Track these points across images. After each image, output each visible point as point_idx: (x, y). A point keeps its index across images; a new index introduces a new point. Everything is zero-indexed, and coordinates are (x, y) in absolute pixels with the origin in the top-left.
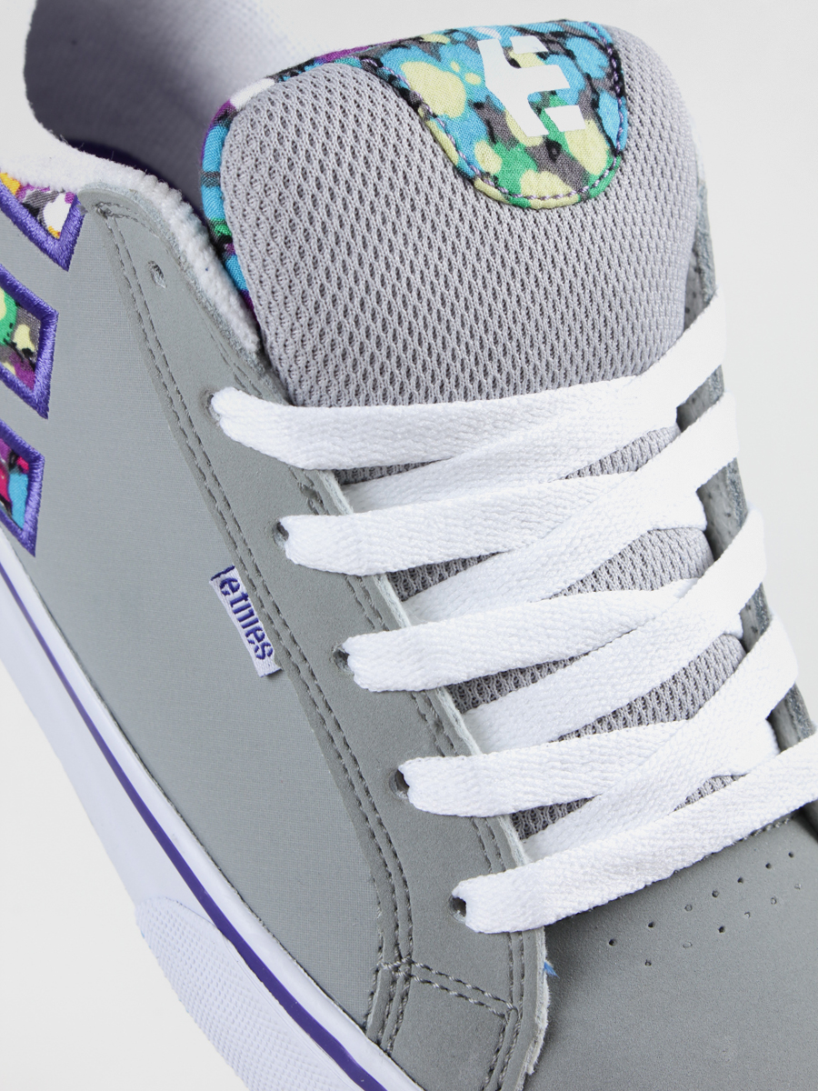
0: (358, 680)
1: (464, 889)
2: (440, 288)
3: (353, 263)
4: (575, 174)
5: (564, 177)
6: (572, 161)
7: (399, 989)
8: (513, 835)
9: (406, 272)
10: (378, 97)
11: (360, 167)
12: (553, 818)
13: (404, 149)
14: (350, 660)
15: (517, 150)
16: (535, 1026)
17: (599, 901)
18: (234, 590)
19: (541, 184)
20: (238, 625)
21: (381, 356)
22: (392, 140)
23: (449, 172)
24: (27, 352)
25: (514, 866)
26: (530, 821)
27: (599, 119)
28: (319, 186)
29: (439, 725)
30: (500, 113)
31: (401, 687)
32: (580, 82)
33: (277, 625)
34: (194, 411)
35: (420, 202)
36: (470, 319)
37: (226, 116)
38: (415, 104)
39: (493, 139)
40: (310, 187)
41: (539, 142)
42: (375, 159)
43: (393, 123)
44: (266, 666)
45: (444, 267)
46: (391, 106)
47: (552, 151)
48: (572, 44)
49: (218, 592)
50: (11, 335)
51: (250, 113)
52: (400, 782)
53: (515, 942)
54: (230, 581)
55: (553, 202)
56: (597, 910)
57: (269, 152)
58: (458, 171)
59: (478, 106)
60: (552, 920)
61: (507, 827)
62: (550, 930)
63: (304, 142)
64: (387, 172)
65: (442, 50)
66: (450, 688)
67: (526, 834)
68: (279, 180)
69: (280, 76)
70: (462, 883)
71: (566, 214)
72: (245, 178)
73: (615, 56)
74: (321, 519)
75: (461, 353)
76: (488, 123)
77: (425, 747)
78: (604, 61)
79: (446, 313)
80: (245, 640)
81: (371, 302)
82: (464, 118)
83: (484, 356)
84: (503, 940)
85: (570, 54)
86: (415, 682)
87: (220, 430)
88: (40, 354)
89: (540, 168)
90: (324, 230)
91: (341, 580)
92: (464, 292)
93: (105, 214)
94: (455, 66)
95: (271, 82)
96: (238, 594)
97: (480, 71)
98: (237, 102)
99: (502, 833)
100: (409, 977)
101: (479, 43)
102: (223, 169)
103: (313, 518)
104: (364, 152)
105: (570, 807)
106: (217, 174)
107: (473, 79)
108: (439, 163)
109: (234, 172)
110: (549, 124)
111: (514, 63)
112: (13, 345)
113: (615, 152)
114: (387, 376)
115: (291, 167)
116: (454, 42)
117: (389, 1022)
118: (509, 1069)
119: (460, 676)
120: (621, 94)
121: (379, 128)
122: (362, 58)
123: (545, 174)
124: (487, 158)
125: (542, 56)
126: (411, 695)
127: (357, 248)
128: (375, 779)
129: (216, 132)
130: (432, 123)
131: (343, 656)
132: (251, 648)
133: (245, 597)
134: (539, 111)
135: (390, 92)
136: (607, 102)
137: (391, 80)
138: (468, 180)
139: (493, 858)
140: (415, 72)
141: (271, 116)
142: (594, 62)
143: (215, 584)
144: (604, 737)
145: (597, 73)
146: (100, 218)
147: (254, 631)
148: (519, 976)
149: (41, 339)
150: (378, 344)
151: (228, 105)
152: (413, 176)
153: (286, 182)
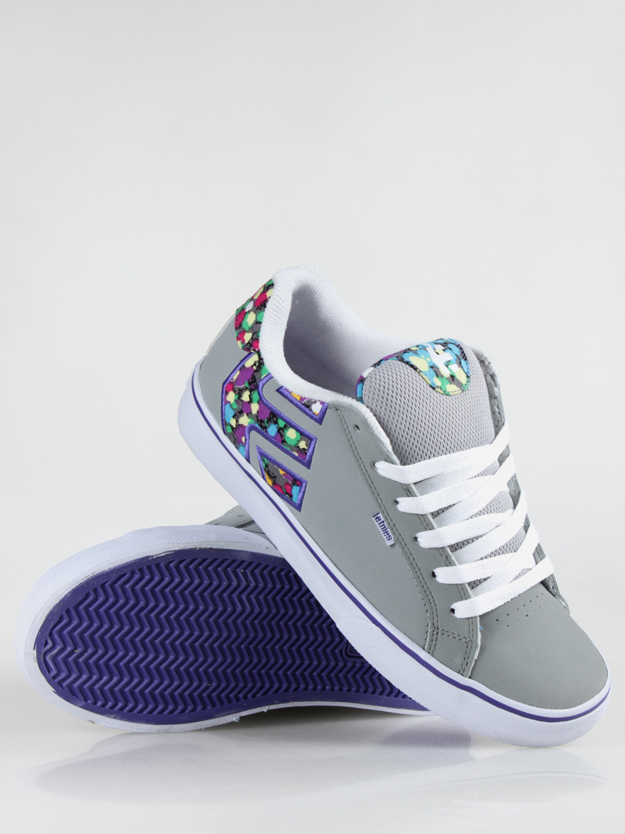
0: (421, 545)
1: (454, 606)
2: (431, 420)
3: (405, 417)
4: (460, 385)
5: (456, 385)
6: (458, 380)
7: (435, 636)
8: (469, 589)
9: (420, 417)
10: (405, 368)
11: (403, 389)
12: (480, 583)
13: (415, 382)
14: (418, 540)
15: (444, 379)
16: (477, 645)
17: (493, 608)
18: (380, 520)
19: (451, 388)
20: (381, 531)
21: (415, 443)
22: (411, 380)
23: (428, 387)
24: (304, 449)
25: (470, 598)
26: (474, 584)
27: (462, 367)
28: (392, 397)
29: (447, 558)
30: (438, 369)
31: (435, 547)
32: (456, 357)
33: (394, 530)
34: (368, 467)
35: (422, 397)
36: (440, 429)
37: (362, 380)
38: (416, 369)
39: (437, 376)
40: (390, 397)
41: (449, 376)
42: (407, 386)
43: (410, 375)
44: (389, 543)
45: (431, 415)
46: (409, 371)
47: (452, 378)
48: (450, 346)
49: (375, 521)
50: (298, 444)
51: (369, 378)
52: (434, 575)
53: (470, 620)
54: (378, 518)
55: (455, 393)
56: (492, 611)
57: (377, 390)
58: (431, 386)
59: (432, 367)
60: (482, 614)
61: (467, 586)
62: (480, 616)
63: (387, 385)
64: (411, 390)
65: (418, 352)
66: (449, 546)
67: (473, 588)
68: (381, 397)
69: (375, 365)
70: (454, 604)
71: (459, 396)
72: (371, 398)
73: (461, 348)
74: (411, 498)
75: (439, 439)
76: (435, 372)
77: (443, 563)
78: (459, 350)
79: (433, 428)
80: (383, 535)
81: (411, 427)
82: (429, 371)
83: (446, 440)
84: (467, 620)
85: (450, 349)
86: (439, 545)
87: (378, 473)
88: (309, 449)
89: (451, 383)
90: (395, 409)
91: (417, 517)
92: (438, 421)
93: (337, 410)
94: (423, 356)
95: (373, 368)
96: (381, 521)
97: (430, 357)
98: (365, 375)
99: (466, 588)
100: (437, 633)
101: (427, 349)
102: (363, 396)
103: (408, 498)
104: (404, 385)
105: (485, 580)
106: (362, 398)
107: (429, 360)
108: (425, 384)
109: (367, 397)
110: (450, 370)
111: (437, 353)
112: (298, 447)
113: (468, 377)
114: (418, 448)
115: (384, 393)
116: (420, 349)
117: (432, 647)
118: (470, 658)
119: (452, 542)
120: (466, 360)
121: (407, 377)
122: (397, 357)
123: (452, 385)
124: (437, 382)
125: (444, 350)
126: (438, 549)
127: (405, 412)
128: (427, 575)
129: (360, 385)
130: (421, 373)
131: (416, 539)
132: (385, 537)
133: (383, 522)
134: (447, 367)
135: (408, 366)
136: (463, 362)
137: (408, 363)
138: (434, 388)
139: (464, 596)
140: (413, 359)
141: (376, 379)
142: (457, 351)
143: (374, 519)
144: (493, 558)
145: (459, 354)
146: (336, 411)
147: (386, 532)
148: (473, 631)
149: (309, 445)
150: (414, 439)
151: (361, 376)
152: (418, 389)
153: (383, 397)
